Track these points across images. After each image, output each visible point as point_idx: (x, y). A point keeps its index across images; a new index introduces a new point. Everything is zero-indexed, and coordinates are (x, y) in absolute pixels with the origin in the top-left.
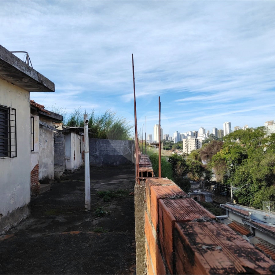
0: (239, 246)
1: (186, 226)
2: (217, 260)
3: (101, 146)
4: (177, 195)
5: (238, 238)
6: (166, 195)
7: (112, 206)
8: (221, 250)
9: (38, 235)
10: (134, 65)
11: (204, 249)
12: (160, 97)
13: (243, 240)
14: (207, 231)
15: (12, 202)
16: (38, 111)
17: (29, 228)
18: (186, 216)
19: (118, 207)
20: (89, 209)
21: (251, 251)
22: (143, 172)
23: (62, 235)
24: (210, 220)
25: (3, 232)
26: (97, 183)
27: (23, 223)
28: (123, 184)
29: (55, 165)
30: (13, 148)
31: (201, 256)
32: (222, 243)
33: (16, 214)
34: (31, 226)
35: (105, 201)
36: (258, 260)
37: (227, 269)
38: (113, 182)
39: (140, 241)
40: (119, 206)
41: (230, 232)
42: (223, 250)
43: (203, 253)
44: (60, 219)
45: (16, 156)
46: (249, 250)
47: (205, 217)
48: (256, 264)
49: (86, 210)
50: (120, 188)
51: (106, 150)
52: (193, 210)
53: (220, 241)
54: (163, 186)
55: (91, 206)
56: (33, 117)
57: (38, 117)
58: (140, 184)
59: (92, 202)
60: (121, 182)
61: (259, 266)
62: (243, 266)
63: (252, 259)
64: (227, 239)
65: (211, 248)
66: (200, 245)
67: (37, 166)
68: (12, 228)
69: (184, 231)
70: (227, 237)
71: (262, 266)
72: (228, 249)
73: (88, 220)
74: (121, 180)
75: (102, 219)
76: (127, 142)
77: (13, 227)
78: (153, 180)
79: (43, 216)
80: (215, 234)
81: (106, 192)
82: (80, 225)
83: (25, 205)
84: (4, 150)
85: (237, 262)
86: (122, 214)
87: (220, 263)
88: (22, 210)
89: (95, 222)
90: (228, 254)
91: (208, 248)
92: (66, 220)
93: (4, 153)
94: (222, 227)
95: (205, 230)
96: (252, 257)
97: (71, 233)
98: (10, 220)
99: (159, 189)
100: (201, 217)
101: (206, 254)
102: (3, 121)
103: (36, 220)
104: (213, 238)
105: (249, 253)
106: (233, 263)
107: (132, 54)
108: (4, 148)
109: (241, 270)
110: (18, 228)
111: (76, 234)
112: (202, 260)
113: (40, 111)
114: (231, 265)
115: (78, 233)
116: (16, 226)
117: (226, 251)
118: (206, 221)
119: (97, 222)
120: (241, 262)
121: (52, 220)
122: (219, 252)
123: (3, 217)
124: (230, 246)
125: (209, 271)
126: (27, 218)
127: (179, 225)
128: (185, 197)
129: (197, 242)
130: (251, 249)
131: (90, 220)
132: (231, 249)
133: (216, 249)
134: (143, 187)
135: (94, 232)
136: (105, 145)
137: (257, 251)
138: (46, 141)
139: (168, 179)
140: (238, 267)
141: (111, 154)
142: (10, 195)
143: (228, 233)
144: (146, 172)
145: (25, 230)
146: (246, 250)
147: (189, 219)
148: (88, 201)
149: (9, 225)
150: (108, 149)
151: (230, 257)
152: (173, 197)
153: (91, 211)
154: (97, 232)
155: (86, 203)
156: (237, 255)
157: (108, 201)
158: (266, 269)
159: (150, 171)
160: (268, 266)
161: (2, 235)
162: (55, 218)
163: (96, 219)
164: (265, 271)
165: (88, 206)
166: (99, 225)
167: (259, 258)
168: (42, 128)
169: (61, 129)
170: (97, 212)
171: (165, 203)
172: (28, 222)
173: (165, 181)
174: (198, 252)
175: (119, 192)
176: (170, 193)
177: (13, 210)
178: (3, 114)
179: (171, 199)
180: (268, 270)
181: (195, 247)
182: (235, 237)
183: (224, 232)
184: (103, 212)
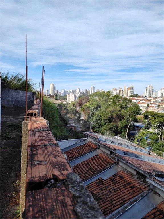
0: (58, 161)
1: (34, 149)
2: (39, 171)
3: (13, 94)
4: (42, 129)
5: (61, 156)
6: (35, 129)
7: (17, 133)
8: (46, 164)
10: (27, 42)
11: (35, 164)
12: (43, 66)
13: (63, 157)
14: (45, 152)
18: (39, 142)
19: (20, 133)
21: (63, 164)
22: (31, 113)
24: (52, 145)
26: (8, 118)
31: (31, 169)
32: (49, 160)
35: (12, 130)
36: (63, 170)
37: (42, 177)
38: (19, 117)
39: (24, 155)
41: (59, 152)
42: (47, 164)
43: (33, 167)
46: (63, 163)
47: (50, 143)
48: (61, 173)
51: (16, 97)
52: (46, 139)
53: (49, 158)
54: (37, 122)
55: (2, 133)
58: (27, 121)
59: (2, 130)
61: (62, 174)
62: (53, 174)
63: (60, 169)
64: (54, 157)
65: (40, 163)
66: (34, 162)
69: (30, 153)
70: (55, 155)
71: (64, 174)
72: (50, 163)
75: (8, 141)
76: (31, 93)
78: (34, 118)
80: (49, 154)
81: (13, 124)
85: (51, 171)
87: (39, 173)
89: (3, 143)
90: (48, 167)
91: (38, 164)
94: (56, 150)
95: (45, 151)
96: (61, 168)
99: (33, 124)
100: (48, 143)
101: (34, 167)
104: (46, 157)
105: (62, 165)
106: (47, 173)
107: (26, 35)
109: (50, 177)
112: (29, 171)
114: (45, 174)
117: (49, 164)
118: (49, 145)
119: (5, 143)
120: (53, 171)
122: (44, 166)
124: (53, 162)
125: (29, 179)
127: (30, 149)
128: (46, 130)
129: (34, 159)
130: (64, 163)
132: (52, 163)
133: (43, 164)
134: (28, 122)
135: (1, 149)
136: (15, 93)
137: (67, 164)
139: (43, 118)
140: (49, 175)
141: (19, 100)
143: (57, 153)
144: (33, 113)
146: (61, 163)
147: (40, 144)
150: (18, 96)
151: (48, 169)
152: (38, 130)
154: (3, 149)
156: (53, 167)
157: (14, 129)
158: (65, 175)
159: (35, 112)
160: (67, 173)
164: (63, 177)
166: (5, 145)
167: (65, 168)
170: (5, 137)
171: (31, 134)
173: (40, 119)
174: (30, 167)
176: (39, 127)
179: (37, 131)
180: (65, 176)
181: (31, 163)
182: (60, 155)
183: (55, 152)
184: (9, 137)
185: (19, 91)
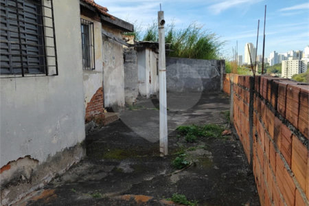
3: (182, 68)
7: (199, 150)
9: (87, 196)
15: (55, 141)
16: (99, 16)
17: (80, 179)
19: (207, 153)
20: (166, 154)
23: (122, 200)
25: (42, 185)
26: (176, 113)
27: (74, 170)
28: (211, 116)
29: (126, 88)
30: (51, 61)
33: (63, 157)
34: (83, 175)
38: (198, 112)
40: (210, 151)
44: (125, 166)
45: (57, 74)
49: (161, 155)
50: (209, 123)
55: (169, 148)
56: (93, 23)
57: (100, 24)
59: (169, 142)
60: (208, 114)
67: (102, 90)
68: (56, 178)
73: (164, 173)
74: (208, 111)
75: (185, 173)
76: (215, 62)
77: (58, 176)
79: (103, 160)
82: (151, 181)
83: (78, 143)
84: (38, 63)
86: (216, 168)
88: (73, 151)
89: (175, 178)
92: (132, 170)
93: (39, 69)
97: (137, 198)
98: (53, 166)
102: (35, 18)
103: (92, 165)
108: (38, 61)
110: (66, 178)
111: (144, 203)
113: (102, 16)
115: (147, 200)
116: (62, 175)
121: (114, 167)
123: (39, 164)
126: (81, 161)
131: (167, 173)
135: (172, 202)
136: (187, 65)
138: (114, 58)
141: (194, 77)
142: (50, 131)
145: (73, 182)
148: (164, 143)
149: (51, 174)
150: (191, 71)
153: (169, 157)
154: (177, 202)
155: (161, 145)
157: (193, 141)
161: (39, 189)
162: (118, 164)
163: (176, 173)
165: (164, 149)
166: (181, 185)
168: (108, 40)
169: (133, 43)
170: (177, 161)
172: (81, 168)
175: (208, 129)
177: (57, 153)
178: (33, 6)
184: (185, 163)
185: (193, 60)
